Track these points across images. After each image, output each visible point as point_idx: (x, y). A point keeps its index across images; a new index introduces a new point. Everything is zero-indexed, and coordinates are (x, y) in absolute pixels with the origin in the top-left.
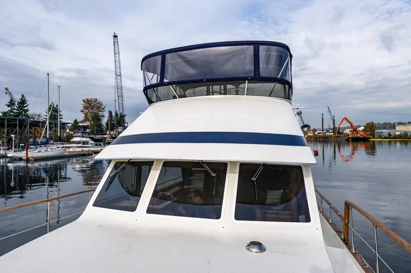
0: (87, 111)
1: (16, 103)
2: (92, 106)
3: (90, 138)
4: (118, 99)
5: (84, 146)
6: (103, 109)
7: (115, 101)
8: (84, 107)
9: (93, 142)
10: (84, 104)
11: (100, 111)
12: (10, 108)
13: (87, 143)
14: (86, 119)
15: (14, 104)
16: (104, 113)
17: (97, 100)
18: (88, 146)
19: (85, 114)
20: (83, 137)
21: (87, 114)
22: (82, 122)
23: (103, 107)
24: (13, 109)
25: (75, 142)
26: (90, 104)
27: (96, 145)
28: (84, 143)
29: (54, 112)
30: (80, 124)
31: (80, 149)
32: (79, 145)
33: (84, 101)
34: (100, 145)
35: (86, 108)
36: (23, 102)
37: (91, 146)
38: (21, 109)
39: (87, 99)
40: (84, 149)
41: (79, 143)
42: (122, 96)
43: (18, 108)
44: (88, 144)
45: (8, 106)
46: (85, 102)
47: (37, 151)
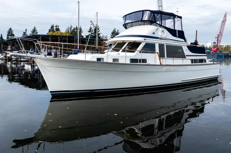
24: (92, 34)
45: (89, 32)
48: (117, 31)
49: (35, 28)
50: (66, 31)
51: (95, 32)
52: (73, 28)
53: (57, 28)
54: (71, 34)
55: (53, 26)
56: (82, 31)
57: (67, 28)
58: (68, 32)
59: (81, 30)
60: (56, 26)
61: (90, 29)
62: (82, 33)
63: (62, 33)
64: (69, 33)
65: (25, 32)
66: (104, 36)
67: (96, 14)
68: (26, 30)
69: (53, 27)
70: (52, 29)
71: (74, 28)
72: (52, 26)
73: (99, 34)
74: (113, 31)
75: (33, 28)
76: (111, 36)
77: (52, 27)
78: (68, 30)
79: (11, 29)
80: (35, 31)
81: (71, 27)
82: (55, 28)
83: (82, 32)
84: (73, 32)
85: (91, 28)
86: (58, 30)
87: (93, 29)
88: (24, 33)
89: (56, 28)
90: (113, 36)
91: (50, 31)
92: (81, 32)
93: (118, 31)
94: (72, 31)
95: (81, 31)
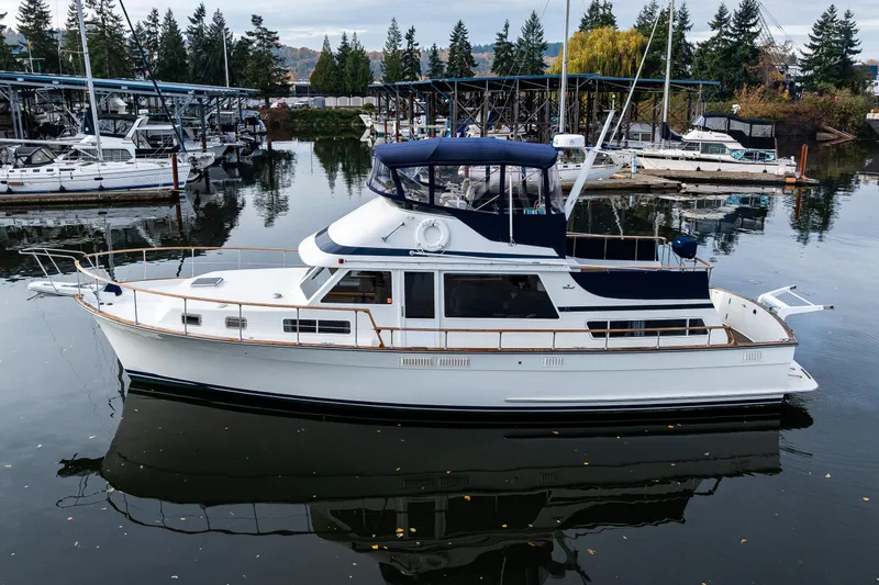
1: (731, 19)
3: (730, 133)
5: (705, 156)
9: (738, 146)
12: (717, 32)
13: (720, 148)
15: (726, 21)
18: (723, 157)
20: (705, 129)
27: (748, 155)
28: (707, 147)
32: (691, 154)
34: (762, 156)
36: (746, 14)
37: (728, 158)
38: (743, 32)
40: (705, 166)
41: (691, 146)
43: (733, 29)
44: (723, 152)
45: (714, 27)
48: (840, 16)
49: (534, 16)
51: (741, 28)
52: (657, 14)
56: (688, 25)
59: (684, 18)
61: (717, 17)
62: (686, 33)
65: (504, 33)
68: (507, 26)
70: (591, 16)
72: (593, 7)
73: (754, 35)
74: (825, 15)
75: (529, 18)
76: (809, 43)
79: (460, 24)
80: (534, 28)
81: (654, 6)
83: (689, 28)
85: (722, 12)
86: (608, 20)
87: (731, 13)
88: (500, 35)
89: (604, 15)
91: (586, 24)
92: (684, 29)
93: (847, 16)
95: (687, 23)
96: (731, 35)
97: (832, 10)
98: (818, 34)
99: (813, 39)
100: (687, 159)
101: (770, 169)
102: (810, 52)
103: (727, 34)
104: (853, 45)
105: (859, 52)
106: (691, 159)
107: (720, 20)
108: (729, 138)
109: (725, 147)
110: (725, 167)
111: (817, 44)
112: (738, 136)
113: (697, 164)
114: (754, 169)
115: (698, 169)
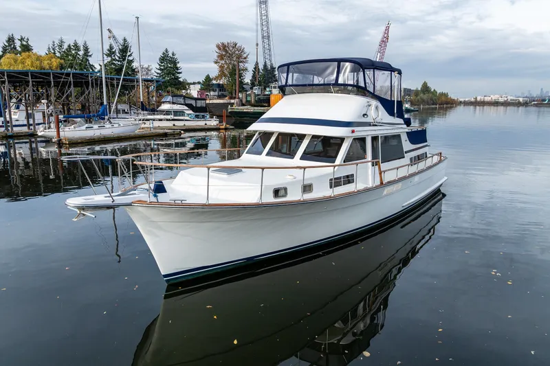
0: (223, 62)
1: (117, 52)
2: (230, 55)
3: (186, 105)
4: (263, 42)
5: (176, 118)
6: (245, 58)
7: (257, 45)
8: (218, 57)
9: (191, 112)
10: (218, 51)
11: (241, 62)
12: (109, 59)
13: (181, 113)
14: (222, 74)
15: (114, 53)
16: (246, 65)
17: (236, 45)
19: (220, 67)
20: (173, 103)
21: (223, 67)
22: (216, 78)
23: (245, 55)
24: (114, 60)
25: (162, 112)
26: (226, 52)
27: (197, 116)
28: (176, 113)
29: (169, 64)
30: (214, 82)
31: (170, 124)
32: (169, 117)
33: (218, 47)
34: (203, 117)
35: (221, 57)
36: (125, 50)
37: (188, 118)
39: (223, 44)
40: (177, 123)
41: (168, 112)
42: (269, 37)
43: (119, 58)
44: (183, 115)
45: (108, 55)
46: (220, 49)
47: (84, 128)
48: (170, 55)
50: (49, 51)
51: (123, 57)
52: (65, 46)
53: (24, 43)
54: (64, 59)
55: (13, 38)
56: (90, 54)
57: (51, 46)
58: (55, 53)
59: (86, 49)
60: (22, 39)
61: (108, 50)
62: (90, 59)
63: (39, 58)
64: (58, 57)
66: (144, 67)
67: (135, 20)
69: (13, 41)
70: (10, 45)
71: (69, 46)
72: (9, 39)
73: (132, 61)
74: (164, 54)
76: (158, 67)
77: (11, 40)
78: (54, 49)
81: (62, 42)
82: (18, 44)
83: (90, 56)
84: (67, 56)
85: (111, 47)
86: (27, 48)
87: (116, 48)
89: (22, 45)
90: (164, 66)
91: (6, 50)
92: (87, 56)
93: (173, 55)
94: (64, 52)
96: (119, 61)
97: (167, 51)
98: (162, 63)
99: (160, 65)
100: (167, 120)
101: (208, 123)
102: (159, 72)
103: (115, 60)
104: (178, 69)
105: (181, 73)
106: (169, 120)
107: (111, 52)
108: (186, 108)
109: (184, 113)
110: (188, 124)
111: (162, 68)
112: (190, 106)
113: (173, 122)
114: (201, 123)
115: (174, 125)
